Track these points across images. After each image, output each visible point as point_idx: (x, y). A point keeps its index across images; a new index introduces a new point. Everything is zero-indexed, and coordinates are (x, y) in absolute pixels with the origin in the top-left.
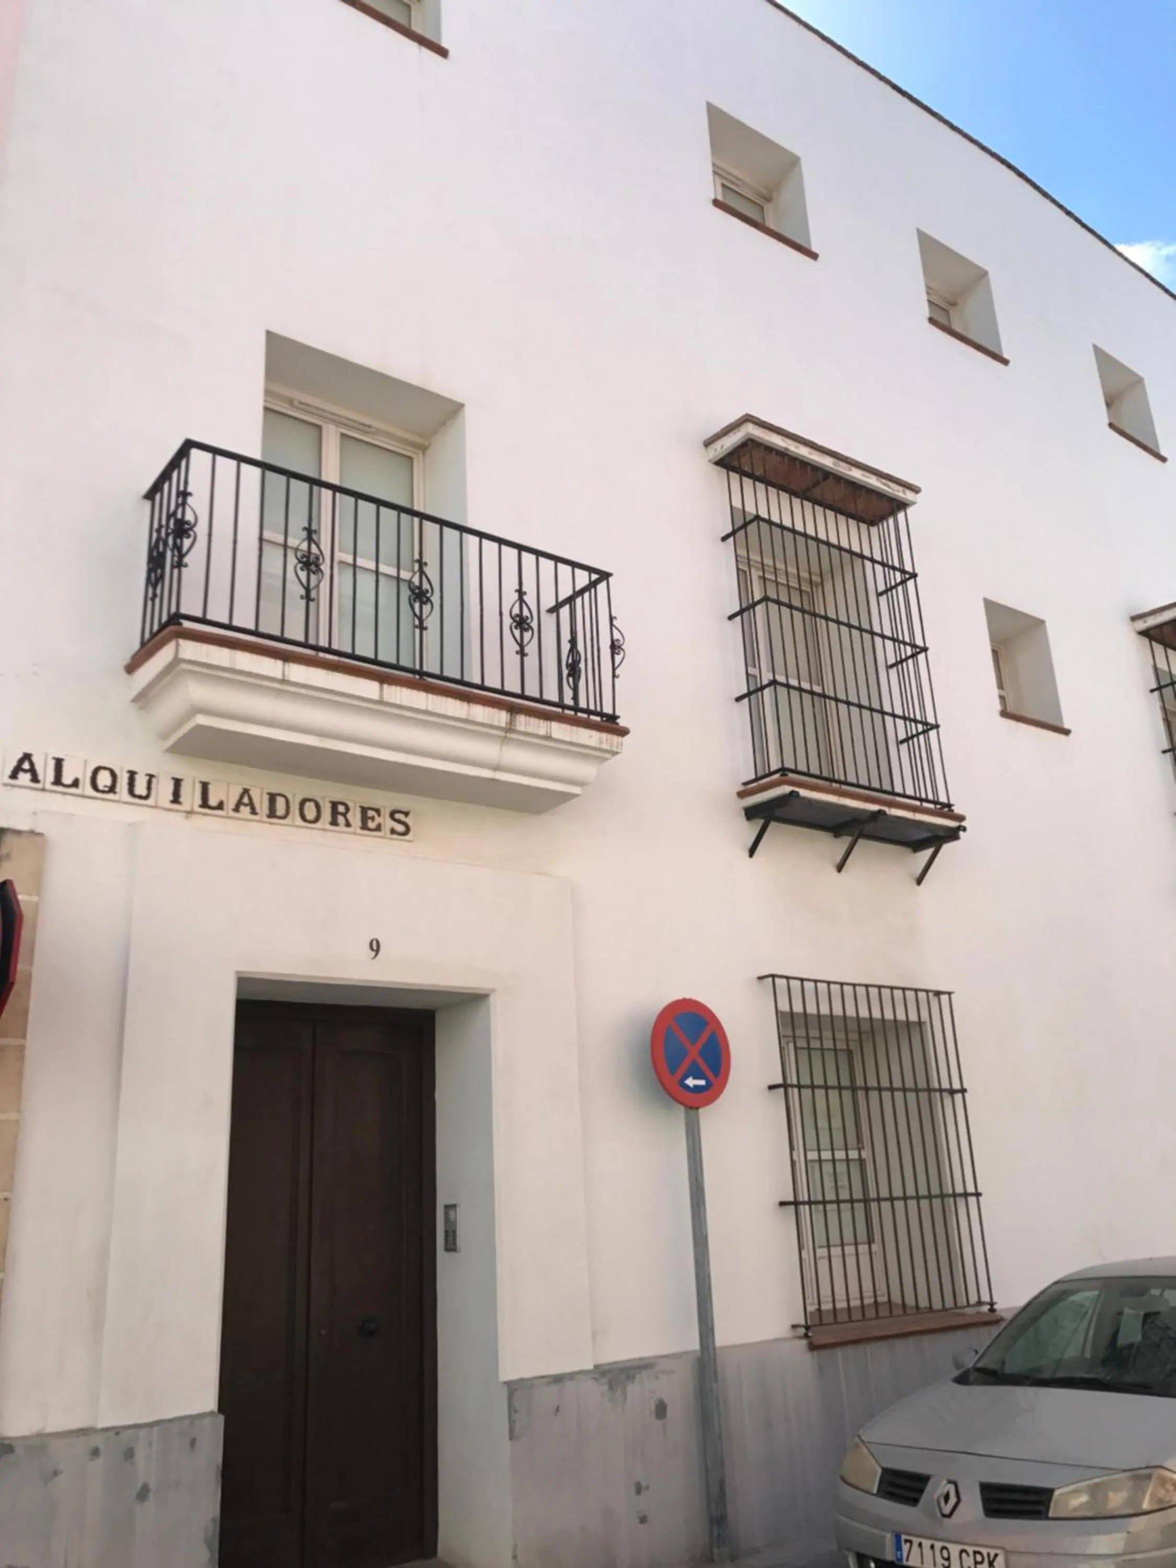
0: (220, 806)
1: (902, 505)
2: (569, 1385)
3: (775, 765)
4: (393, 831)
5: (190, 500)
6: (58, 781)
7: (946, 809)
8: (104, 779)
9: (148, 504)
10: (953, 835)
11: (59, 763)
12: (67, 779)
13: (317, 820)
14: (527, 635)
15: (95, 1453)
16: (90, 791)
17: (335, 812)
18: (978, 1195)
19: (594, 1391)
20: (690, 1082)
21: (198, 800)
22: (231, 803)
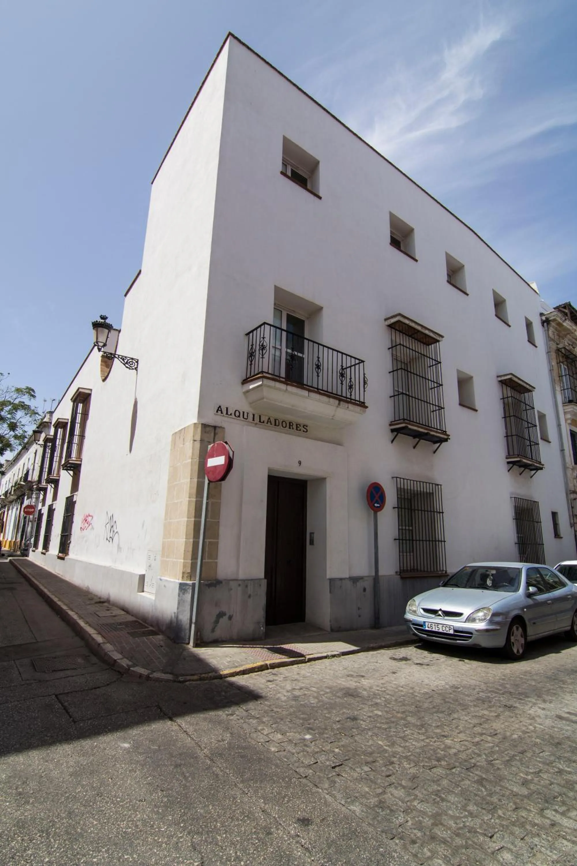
0: (263, 422)
1: (438, 341)
2: (343, 581)
3: (402, 417)
4: (304, 431)
5: (265, 339)
6: (227, 414)
7: (444, 432)
8: (237, 414)
9: (247, 337)
10: (446, 440)
11: (227, 408)
12: (229, 413)
13: (285, 427)
14: (343, 378)
15: (239, 585)
16: (234, 417)
17: (290, 425)
18: (445, 541)
19: (349, 584)
20: (376, 505)
21: (258, 420)
22: (266, 422)
